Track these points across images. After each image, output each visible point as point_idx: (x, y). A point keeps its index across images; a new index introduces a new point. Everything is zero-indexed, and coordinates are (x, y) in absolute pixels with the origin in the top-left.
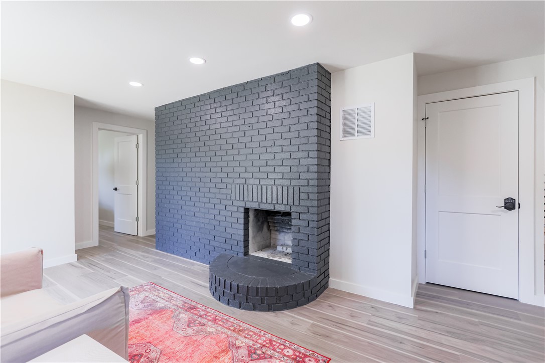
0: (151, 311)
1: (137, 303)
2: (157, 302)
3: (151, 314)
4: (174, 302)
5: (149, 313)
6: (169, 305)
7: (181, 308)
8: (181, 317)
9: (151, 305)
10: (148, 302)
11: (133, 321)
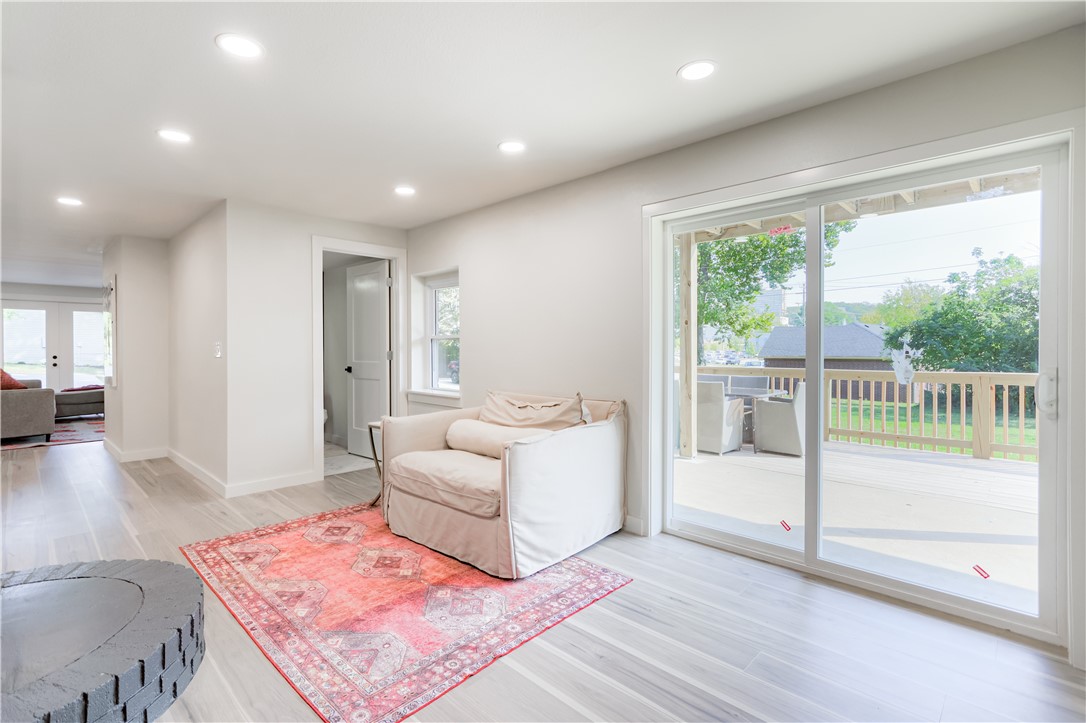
0: (358, 627)
1: (387, 651)
2: (341, 653)
3: (358, 620)
4: (304, 647)
5: (362, 623)
6: (315, 641)
7: (296, 630)
8: (307, 610)
9: (356, 645)
10: (360, 652)
11: (389, 609)
